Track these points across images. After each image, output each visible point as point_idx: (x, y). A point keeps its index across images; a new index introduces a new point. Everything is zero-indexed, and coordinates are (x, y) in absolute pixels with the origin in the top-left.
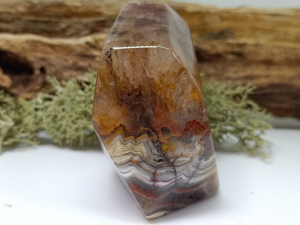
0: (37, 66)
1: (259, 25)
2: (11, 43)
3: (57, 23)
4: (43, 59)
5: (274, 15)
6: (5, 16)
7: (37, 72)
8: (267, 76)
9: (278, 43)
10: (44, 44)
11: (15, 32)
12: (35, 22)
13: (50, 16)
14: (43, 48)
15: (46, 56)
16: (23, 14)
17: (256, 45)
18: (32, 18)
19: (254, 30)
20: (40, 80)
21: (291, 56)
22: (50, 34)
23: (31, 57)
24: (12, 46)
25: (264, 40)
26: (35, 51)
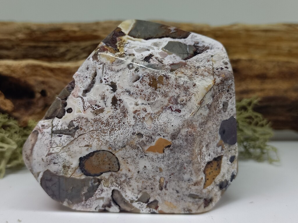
0: (38, 89)
1: (252, 41)
2: (12, 69)
3: (56, 47)
4: (43, 83)
5: (266, 31)
6: (6, 44)
7: (38, 95)
8: (262, 90)
9: (271, 58)
10: (44, 68)
11: (16, 58)
12: (35, 47)
13: (49, 41)
14: (43, 71)
15: (46, 79)
16: (23, 40)
17: (250, 60)
18: (32, 44)
19: (247, 46)
20: (41, 103)
21: (284, 69)
22: (50, 58)
23: (32, 81)
24: (13, 71)
25: (257, 55)
26: (35, 75)
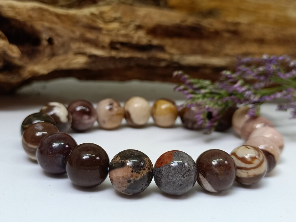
0: (45, 36)
2: (17, 10)
4: (50, 29)
7: (45, 43)
10: (51, 13)
14: (50, 17)
15: (53, 26)
17: (249, 24)
19: (239, 11)
20: (48, 51)
23: (38, 26)
24: (18, 13)
26: (42, 20)
